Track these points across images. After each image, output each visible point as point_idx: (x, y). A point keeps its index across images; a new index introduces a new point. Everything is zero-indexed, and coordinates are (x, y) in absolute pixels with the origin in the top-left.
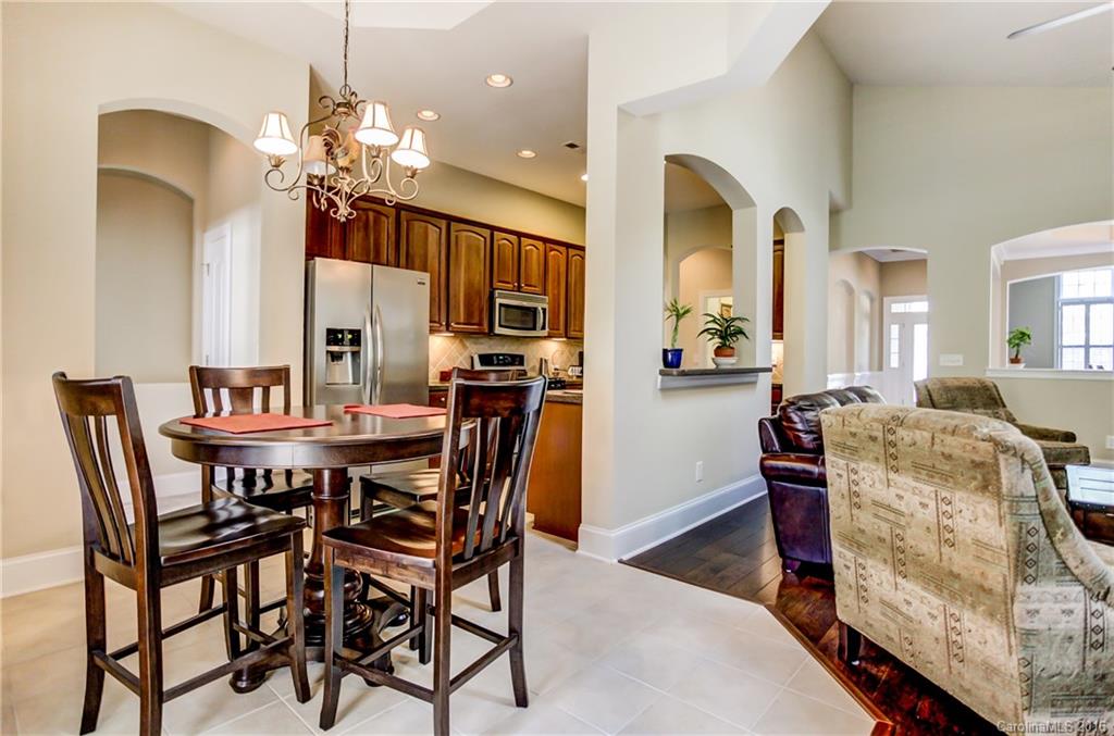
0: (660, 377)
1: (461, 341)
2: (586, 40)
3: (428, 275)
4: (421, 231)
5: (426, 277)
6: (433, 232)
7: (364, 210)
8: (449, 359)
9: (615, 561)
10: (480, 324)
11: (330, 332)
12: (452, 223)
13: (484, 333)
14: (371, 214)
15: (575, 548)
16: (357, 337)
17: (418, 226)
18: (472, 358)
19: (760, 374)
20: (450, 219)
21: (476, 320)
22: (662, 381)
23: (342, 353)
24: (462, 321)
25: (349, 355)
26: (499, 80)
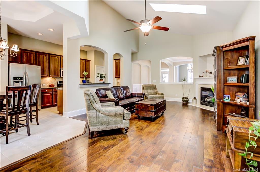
0: (79, 85)
1: (55, 79)
2: (63, 25)
3: (40, 66)
4: (42, 57)
5: (40, 67)
6: (45, 57)
7: (27, 53)
8: (51, 82)
9: (68, 117)
10: (58, 75)
11: (14, 78)
12: (50, 55)
13: (59, 77)
14: (29, 54)
15: (62, 116)
16: (21, 79)
17: (41, 56)
18: (57, 82)
19: (109, 84)
20: (49, 54)
21: (57, 74)
22: (80, 86)
23: (19, 82)
24: (53, 74)
25: (20, 82)
26: (51, 30)
